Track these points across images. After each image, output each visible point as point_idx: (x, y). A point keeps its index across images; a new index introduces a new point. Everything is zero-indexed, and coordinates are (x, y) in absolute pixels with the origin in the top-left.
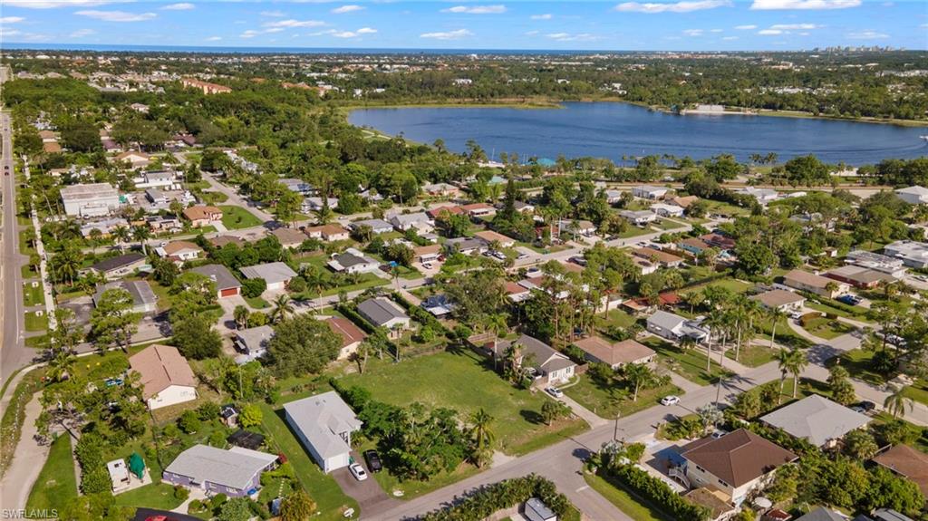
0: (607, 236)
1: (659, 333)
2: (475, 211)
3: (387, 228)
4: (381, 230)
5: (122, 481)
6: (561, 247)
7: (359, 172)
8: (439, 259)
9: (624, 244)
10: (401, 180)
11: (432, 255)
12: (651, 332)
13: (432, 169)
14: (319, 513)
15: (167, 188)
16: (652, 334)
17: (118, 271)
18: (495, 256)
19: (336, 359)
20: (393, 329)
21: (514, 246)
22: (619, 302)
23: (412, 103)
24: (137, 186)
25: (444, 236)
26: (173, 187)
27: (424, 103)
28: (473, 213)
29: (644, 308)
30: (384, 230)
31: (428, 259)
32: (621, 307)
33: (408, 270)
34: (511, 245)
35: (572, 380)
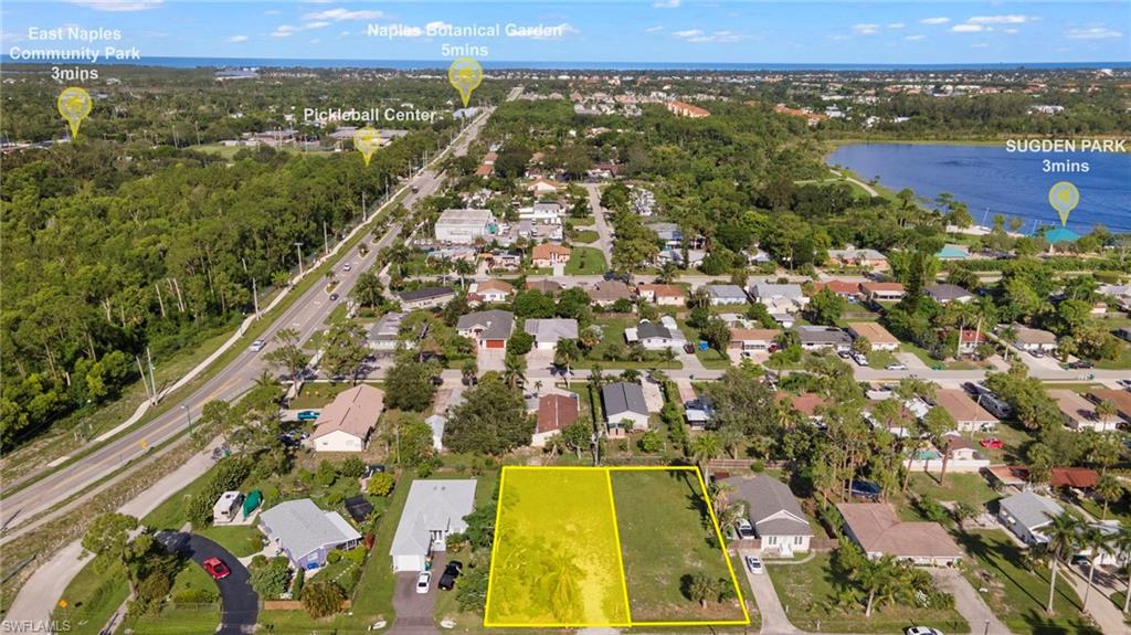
0: (1072, 359)
1: (1013, 527)
2: (880, 293)
3: (738, 298)
4: (729, 300)
5: (223, 513)
6: (973, 363)
7: (758, 223)
8: (770, 350)
9: (1092, 377)
10: (793, 238)
11: (762, 342)
12: (1002, 521)
13: (860, 229)
14: (351, 614)
15: (546, 221)
16: (1001, 526)
17: (422, 302)
18: (854, 359)
19: (528, 445)
20: (619, 425)
21: (897, 350)
22: (985, 463)
23: (937, 139)
24: (521, 216)
25: (808, 320)
26: (553, 221)
27: (955, 139)
28: (876, 296)
29: (1019, 482)
30: (734, 300)
31: (753, 347)
32: (984, 472)
33: (718, 355)
34: (891, 348)
35: (798, 555)
